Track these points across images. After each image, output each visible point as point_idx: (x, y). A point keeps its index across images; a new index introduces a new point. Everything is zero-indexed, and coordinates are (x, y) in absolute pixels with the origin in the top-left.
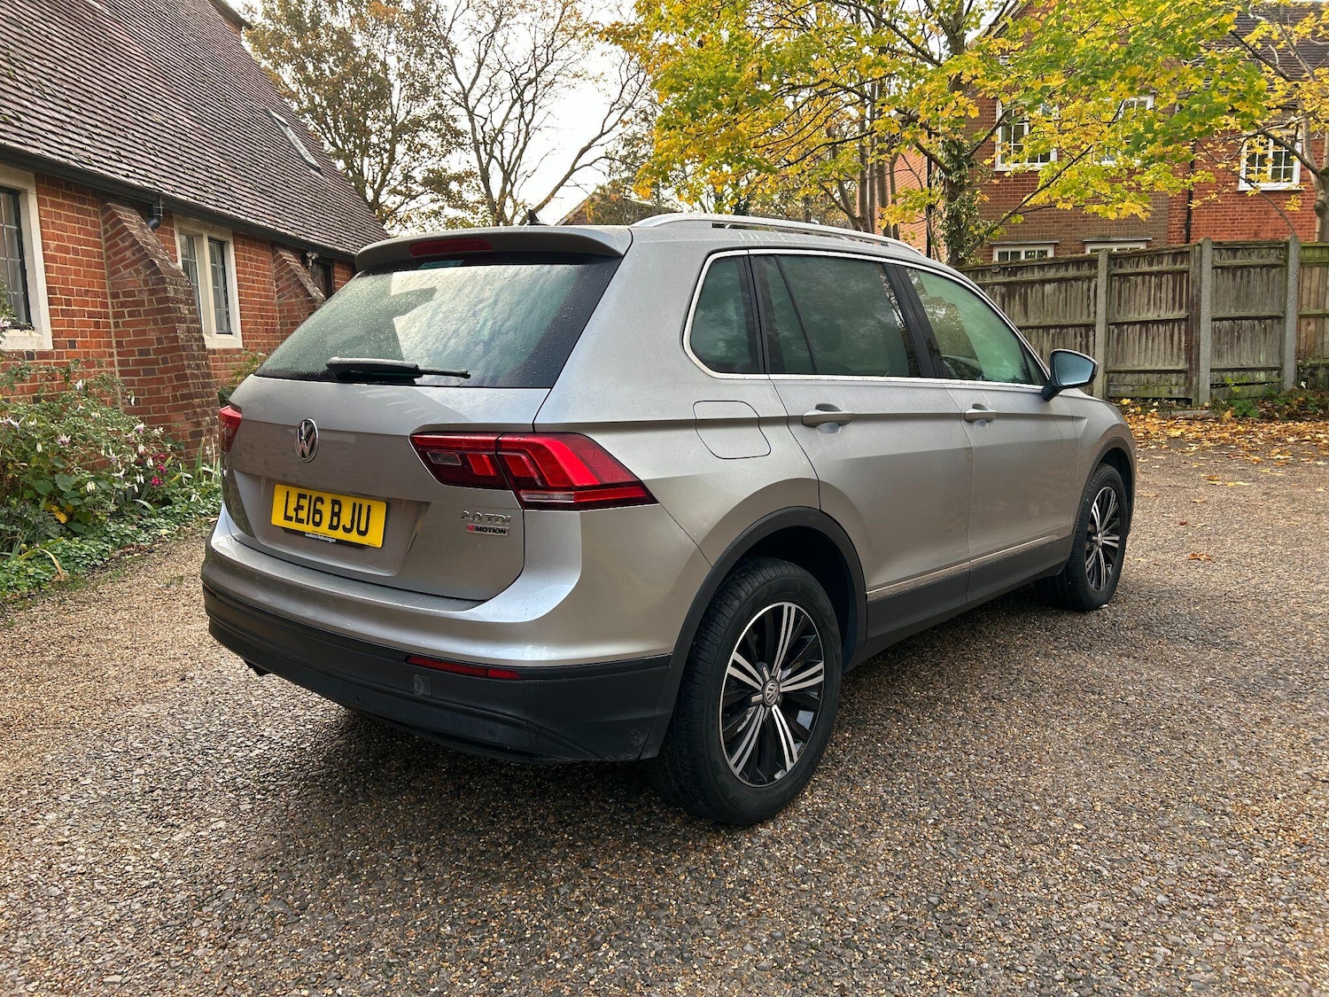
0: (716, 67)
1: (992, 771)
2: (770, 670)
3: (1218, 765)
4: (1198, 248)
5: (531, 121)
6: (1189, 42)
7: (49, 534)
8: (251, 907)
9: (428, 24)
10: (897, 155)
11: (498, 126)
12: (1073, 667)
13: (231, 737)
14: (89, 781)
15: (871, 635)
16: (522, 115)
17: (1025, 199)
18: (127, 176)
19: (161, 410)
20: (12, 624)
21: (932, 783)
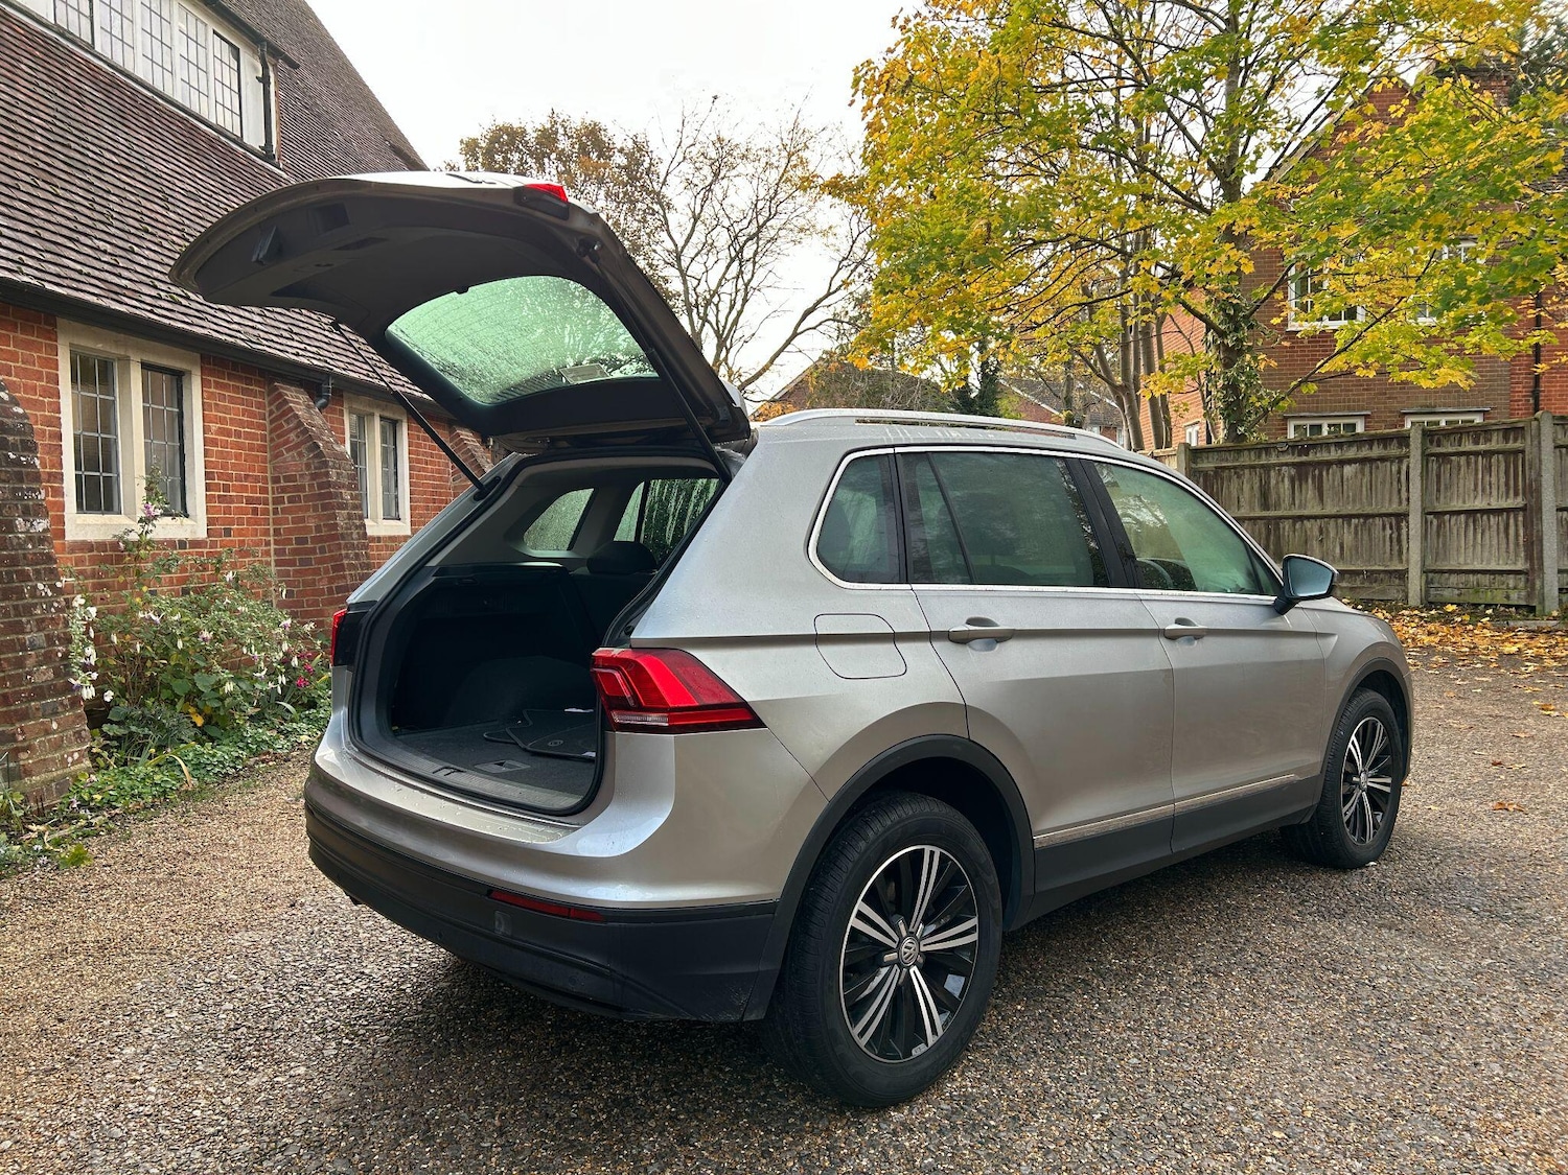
0: (943, 223)
1: (1185, 1061)
2: (907, 925)
3: (1473, 1068)
4: (1535, 423)
5: (750, 281)
6: (1506, 185)
7: (183, 738)
8: (314, 1164)
9: (641, 178)
10: (1164, 315)
11: (713, 287)
12: (1316, 936)
13: (330, 972)
14: (174, 1014)
15: (1042, 887)
16: (741, 272)
17: (1319, 364)
18: (297, 355)
19: (316, 603)
20: (130, 835)
21: (1109, 1070)
